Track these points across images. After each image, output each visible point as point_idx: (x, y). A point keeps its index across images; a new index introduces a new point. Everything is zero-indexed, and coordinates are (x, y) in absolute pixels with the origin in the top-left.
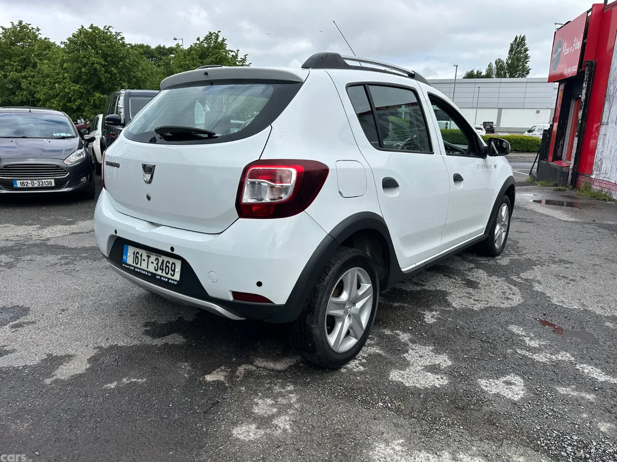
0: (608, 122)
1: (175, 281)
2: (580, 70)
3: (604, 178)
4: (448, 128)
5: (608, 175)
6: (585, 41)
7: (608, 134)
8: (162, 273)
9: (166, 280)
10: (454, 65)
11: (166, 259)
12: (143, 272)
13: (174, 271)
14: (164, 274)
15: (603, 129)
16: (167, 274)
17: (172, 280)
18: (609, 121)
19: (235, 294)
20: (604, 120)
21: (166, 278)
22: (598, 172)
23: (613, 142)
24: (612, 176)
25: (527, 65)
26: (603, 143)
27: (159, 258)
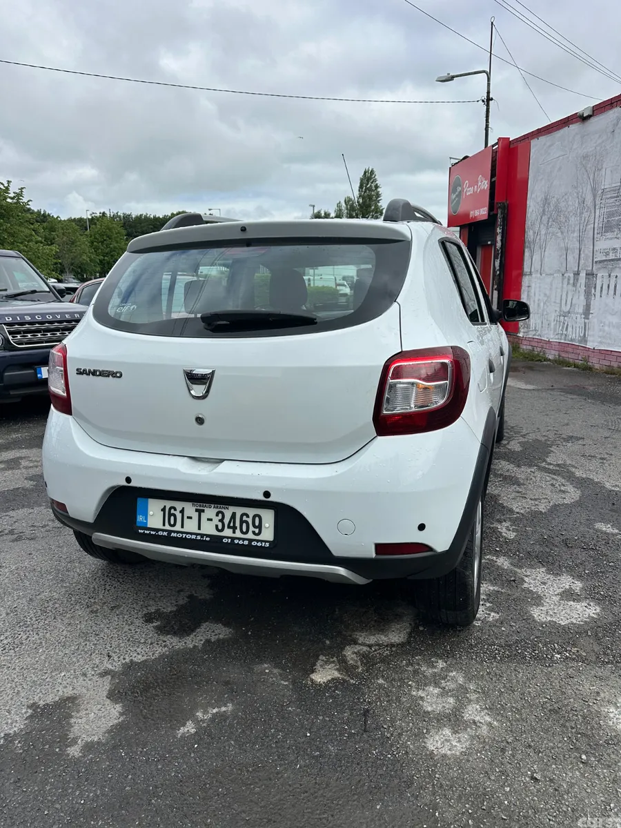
0: (531, 272)
1: (266, 542)
2: (492, 213)
3: (534, 335)
4: (312, 285)
5: (539, 332)
6: (493, 179)
7: (533, 285)
8: (234, 532)
9: (246, 543)
10: (311, 205)
11: (239, 511)
12: (188, 536)
13: (260, 527)
14: (238, 534)
15: (525, 281)
16: (247, 532)
17: (258, 541)
18: (532, 270)
19: (380, 548)
20: (526, 269)
21: (244, 539)
22: (526, 330)
23: (540, 295)
24: (544, 333)
25: (379, 204)
26: (528, 295)
27: (223, 510)
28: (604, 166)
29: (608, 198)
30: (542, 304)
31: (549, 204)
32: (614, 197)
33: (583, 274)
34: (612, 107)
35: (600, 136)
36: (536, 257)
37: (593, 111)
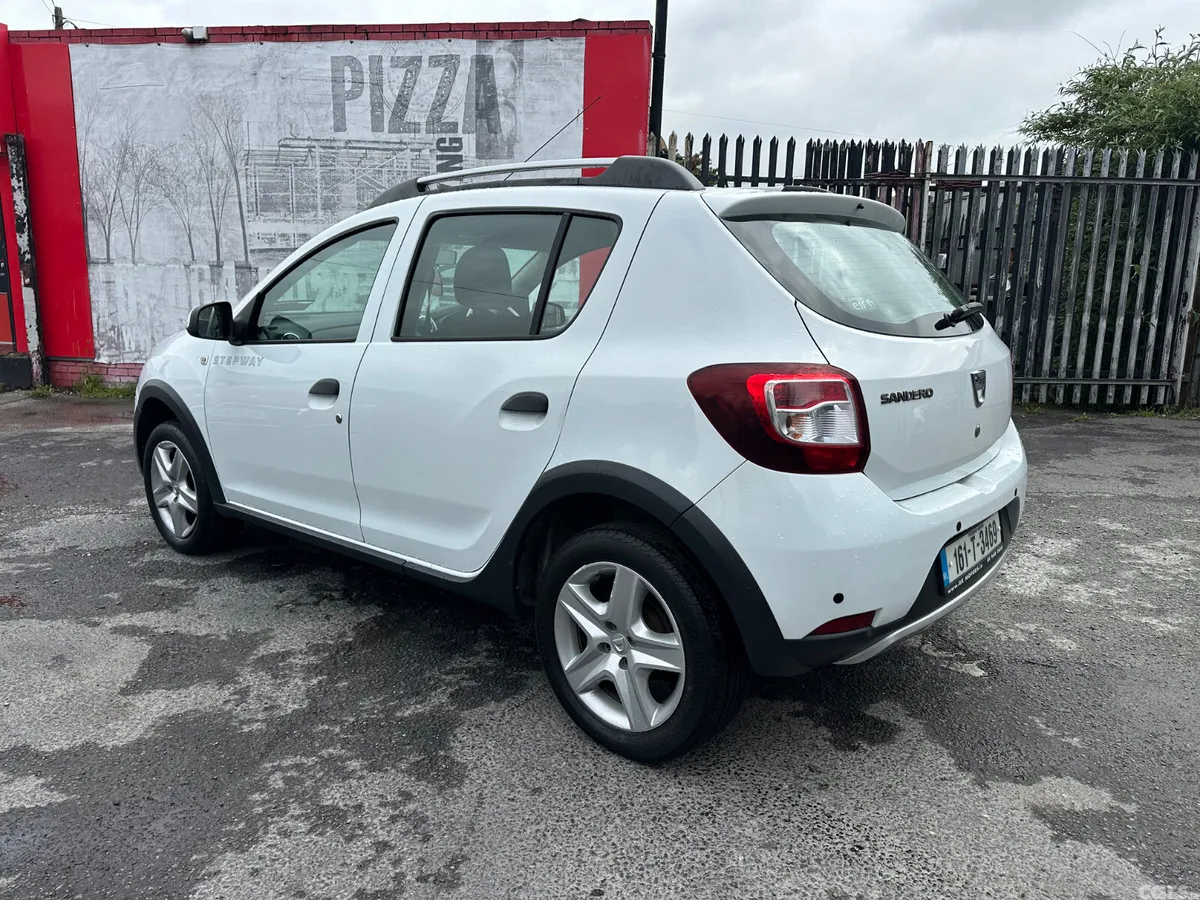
22: (114, 352)
28: (245, 117)
29: (260, 165)
30: (147, 311)
31: (134, 155)
32: (271, 165)
33: (229, 269)
34: (245, 40)
35: (230, 75)
36: (119, 236)
37: (209, 35)
